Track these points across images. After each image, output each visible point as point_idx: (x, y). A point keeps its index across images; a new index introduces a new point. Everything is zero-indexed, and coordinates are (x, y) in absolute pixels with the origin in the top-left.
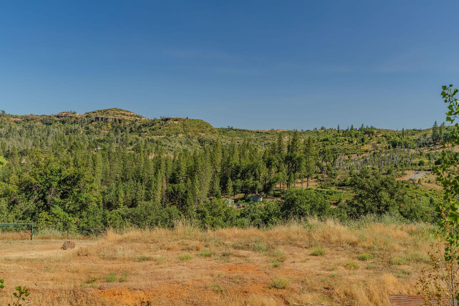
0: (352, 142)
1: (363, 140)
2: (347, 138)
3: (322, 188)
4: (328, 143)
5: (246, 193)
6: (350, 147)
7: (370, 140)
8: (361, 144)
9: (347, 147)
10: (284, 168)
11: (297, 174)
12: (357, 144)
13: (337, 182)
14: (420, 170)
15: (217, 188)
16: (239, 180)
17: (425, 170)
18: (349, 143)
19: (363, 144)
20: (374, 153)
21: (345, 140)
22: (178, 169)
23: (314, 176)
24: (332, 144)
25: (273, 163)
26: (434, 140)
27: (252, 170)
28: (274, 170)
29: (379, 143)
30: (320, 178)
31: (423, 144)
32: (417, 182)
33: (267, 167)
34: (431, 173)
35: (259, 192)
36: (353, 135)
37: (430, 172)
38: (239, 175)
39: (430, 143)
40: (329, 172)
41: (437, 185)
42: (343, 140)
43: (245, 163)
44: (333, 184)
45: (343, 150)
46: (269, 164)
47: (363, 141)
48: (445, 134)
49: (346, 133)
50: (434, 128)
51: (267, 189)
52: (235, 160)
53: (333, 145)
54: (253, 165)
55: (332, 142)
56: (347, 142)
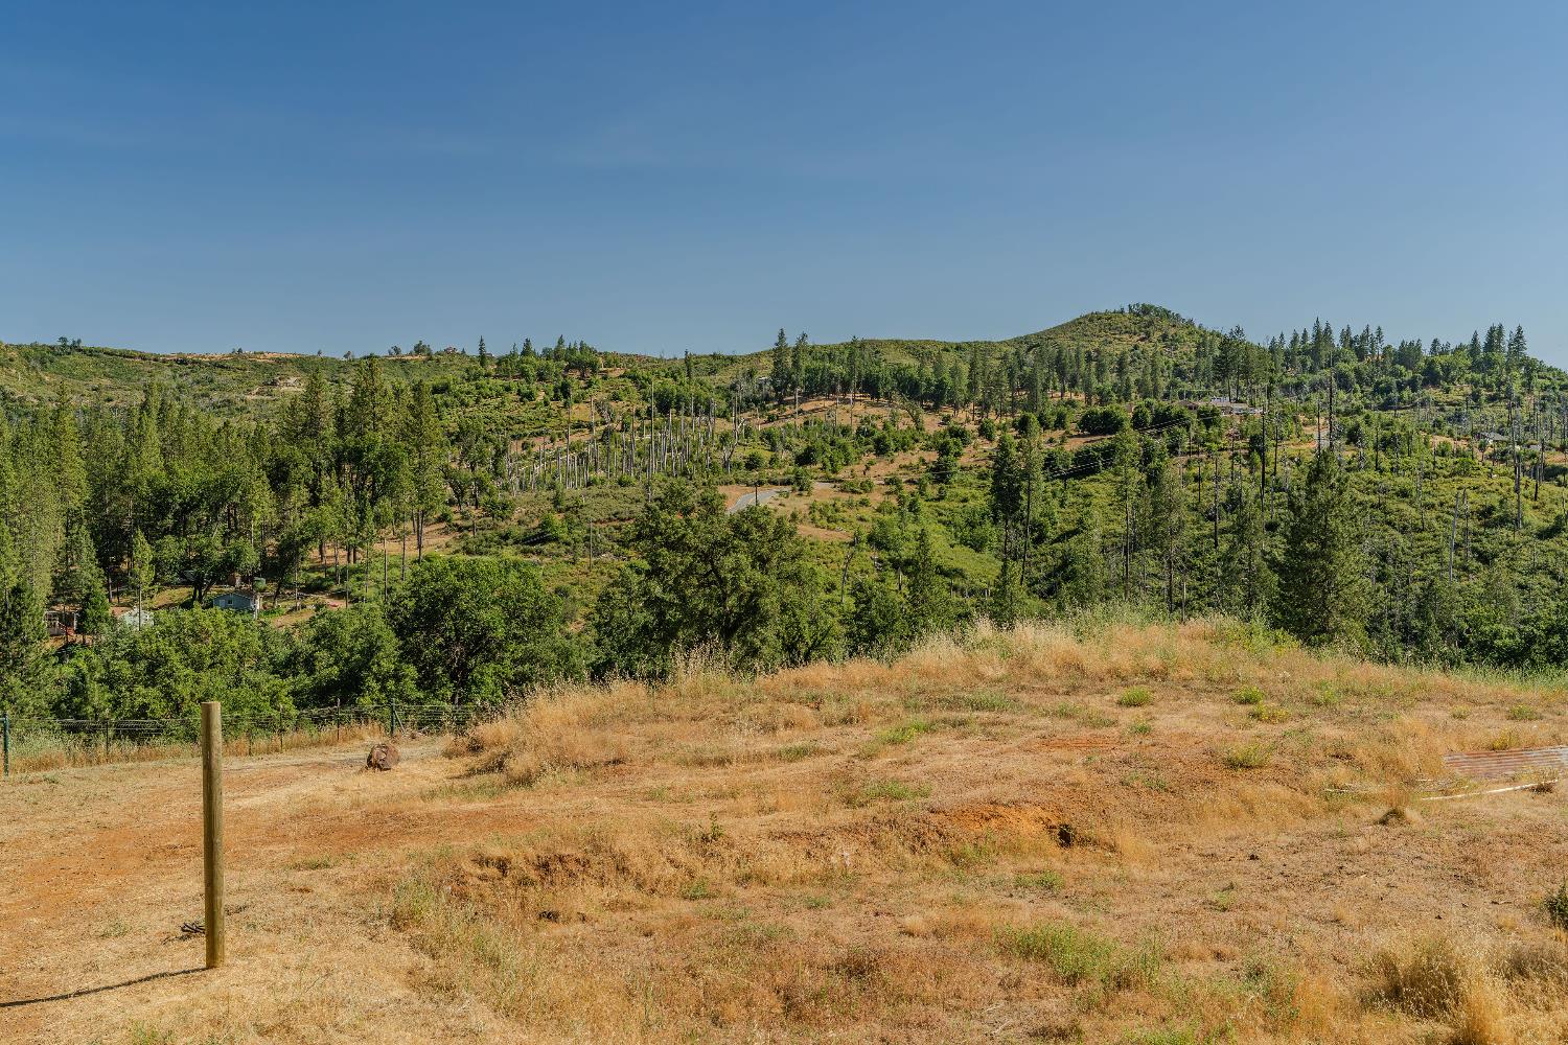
0: (530, 396)
1: (564, 390)
2: (512, 382)
3: (469, 552)
4: (449, 399)
5: (197, 583)
6: (524, 412)
7: (585, 388)
8: (561, 404)
9: (514, 414)
10: (338, 492)
11: (386, 505)
12: (546, 404)
13: (519, 531)
14: (761, 483)
15: (88, 571)
16: (169, 539)
17: (775, 483)
18: (521, 400)
19: (565, 404)
20: (606, 432)
21: (508, 389)
23: (439, 511)
24: (463, 404)
25: (294, 473)
26: (777, 390)
27: (219, 499)
28: (300, 495)
29: (616, 398)
30: (456, 518)
31: (747, 400)
33: (274, 487)
34: (793, 490)
35: (245, 580)
36: (533, 373)
37: (788, 489)
38: (169, 521)
39: (767, 399)
40: (483, 498)
41: (817, 526)
42: (501, 390)
43: (190, 476)
44: (506, 537)
45: (502, 425)
46: (279, 477)
47: (566, 394)
48: (808, 370)
49: (513, 366)
50: (778, 352)
51: (277, 568)
52: (150, 466)
53: (467, 406)
54: (223, 485)
55: (463, 396)
56: (512, 396)
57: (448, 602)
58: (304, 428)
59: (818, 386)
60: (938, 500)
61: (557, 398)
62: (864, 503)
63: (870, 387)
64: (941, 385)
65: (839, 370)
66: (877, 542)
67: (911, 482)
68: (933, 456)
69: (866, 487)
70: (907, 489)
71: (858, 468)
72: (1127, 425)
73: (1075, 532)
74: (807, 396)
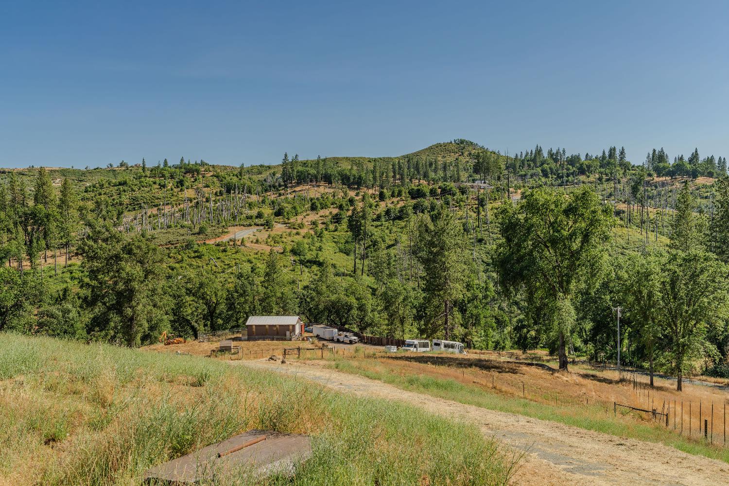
0: (164, 186)
1: (181, 183)
2: (157, 180)
4: (126, 188)
6: (161, 194)
7: (193, 182)
8: (179, 189)
9: (156, 195)
12: (172, 190)
14: (250, 225)
17: (258, 225)
18: (160, 188)
19: (181, 189)
20: (197, 203)
21: (155, 183)
24: (133, 190)
26: (284, 182)
29: (207, 186)
31: (270, 186)
32: (239, 243)
34: (264, 228)
36: (167, 175)
37: (262, 228)
39: (280, 186)
41: (268, 245)
42: (152, 183)
45: (149, 200)
47: (182, 185)
48: (298, 172)
49: (157, 172)
50: (285, 164)
53: (134, 191)
55: (133, 187)
56: (157, 186)
59: (302, 179)
60: (334, 231)
61: (178, 187)
62: (298, 234)
63: (328, 179)
65: (313, 171)
66: (294, 252)
67: (323, 223)
68: (335, 211)
69: (301, 226)
70: (320, 226)
71: (299, 217)
72: (428, 194)
73: (393, 245)
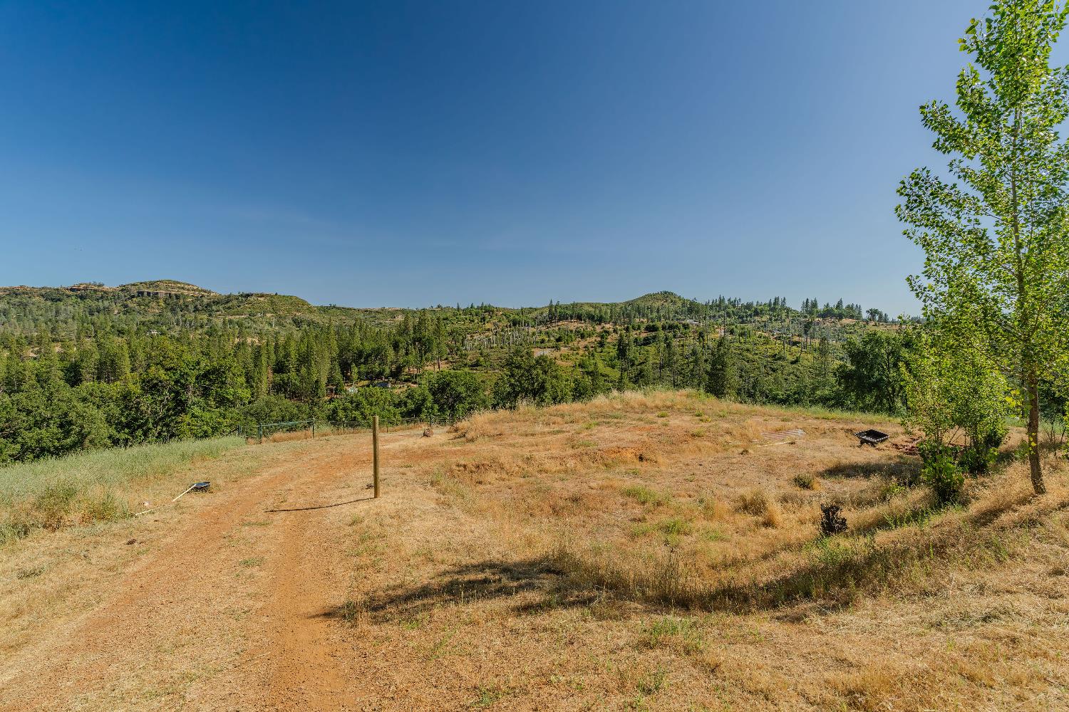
0: (473, 321)
1: (484, 319)
2: (467, 317)
3: (454, 369)
4: (448, 322)
5: (371, 379)
6: (471, 326)
7: (490, 318)
9: (468, 327)
10: (414, 351)
11: (429, 355)
12: (478, 323)
13: (470, 363)
14: (545, 348)
15: (338, 376)
16: (363, 366)
17: (549, 348)
18: (470, 322)
19: (484, 323)
20: (496, 332)
21: (466, 319)
22: (287, 355)
23: (445, 357)
25: (401, 345)
26: (550, 319)
27: (378, 353)
28: (402, 352)
29: (500, 321)
30: (450, 359)
31: (541, 322)
33: (394, 349)
34: (555, 350)
35: (385, 378)
36: (474, 314)
37: (553, 349)
38: (362, 360)
39: (547, 321)
40: (459, 353)
41: (562, 361)
42: (464, 319)
43: (368, 346)
44: (466, 365)
45: (464, 330)
46: (396, 346)
47: (484, 321)
48: (559, 312)
49: (466, 312)
50: (551, 306)
51: (396, 374)
52: (357, 343)
53: (454, 324)
54: (379, 349)
55: (452, 321)
56: (467, 321)
57: (448, 385)
58: (403, 331)
59: (563, 317)
60: (601, 353)
61: (481, 322)
62: (578, 354)
63: (579, 318)
64: (601, 317)
65: (569, 312)
66: (581, 366)
67: (592, 347)
68: (599, 339)
69: (578, 348)
70: (591, 349)
71: (575, 343)
72: (660, 329)
73: (643, 363)
74: (559, 320)
